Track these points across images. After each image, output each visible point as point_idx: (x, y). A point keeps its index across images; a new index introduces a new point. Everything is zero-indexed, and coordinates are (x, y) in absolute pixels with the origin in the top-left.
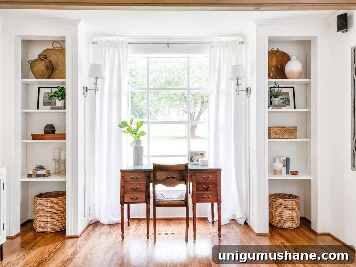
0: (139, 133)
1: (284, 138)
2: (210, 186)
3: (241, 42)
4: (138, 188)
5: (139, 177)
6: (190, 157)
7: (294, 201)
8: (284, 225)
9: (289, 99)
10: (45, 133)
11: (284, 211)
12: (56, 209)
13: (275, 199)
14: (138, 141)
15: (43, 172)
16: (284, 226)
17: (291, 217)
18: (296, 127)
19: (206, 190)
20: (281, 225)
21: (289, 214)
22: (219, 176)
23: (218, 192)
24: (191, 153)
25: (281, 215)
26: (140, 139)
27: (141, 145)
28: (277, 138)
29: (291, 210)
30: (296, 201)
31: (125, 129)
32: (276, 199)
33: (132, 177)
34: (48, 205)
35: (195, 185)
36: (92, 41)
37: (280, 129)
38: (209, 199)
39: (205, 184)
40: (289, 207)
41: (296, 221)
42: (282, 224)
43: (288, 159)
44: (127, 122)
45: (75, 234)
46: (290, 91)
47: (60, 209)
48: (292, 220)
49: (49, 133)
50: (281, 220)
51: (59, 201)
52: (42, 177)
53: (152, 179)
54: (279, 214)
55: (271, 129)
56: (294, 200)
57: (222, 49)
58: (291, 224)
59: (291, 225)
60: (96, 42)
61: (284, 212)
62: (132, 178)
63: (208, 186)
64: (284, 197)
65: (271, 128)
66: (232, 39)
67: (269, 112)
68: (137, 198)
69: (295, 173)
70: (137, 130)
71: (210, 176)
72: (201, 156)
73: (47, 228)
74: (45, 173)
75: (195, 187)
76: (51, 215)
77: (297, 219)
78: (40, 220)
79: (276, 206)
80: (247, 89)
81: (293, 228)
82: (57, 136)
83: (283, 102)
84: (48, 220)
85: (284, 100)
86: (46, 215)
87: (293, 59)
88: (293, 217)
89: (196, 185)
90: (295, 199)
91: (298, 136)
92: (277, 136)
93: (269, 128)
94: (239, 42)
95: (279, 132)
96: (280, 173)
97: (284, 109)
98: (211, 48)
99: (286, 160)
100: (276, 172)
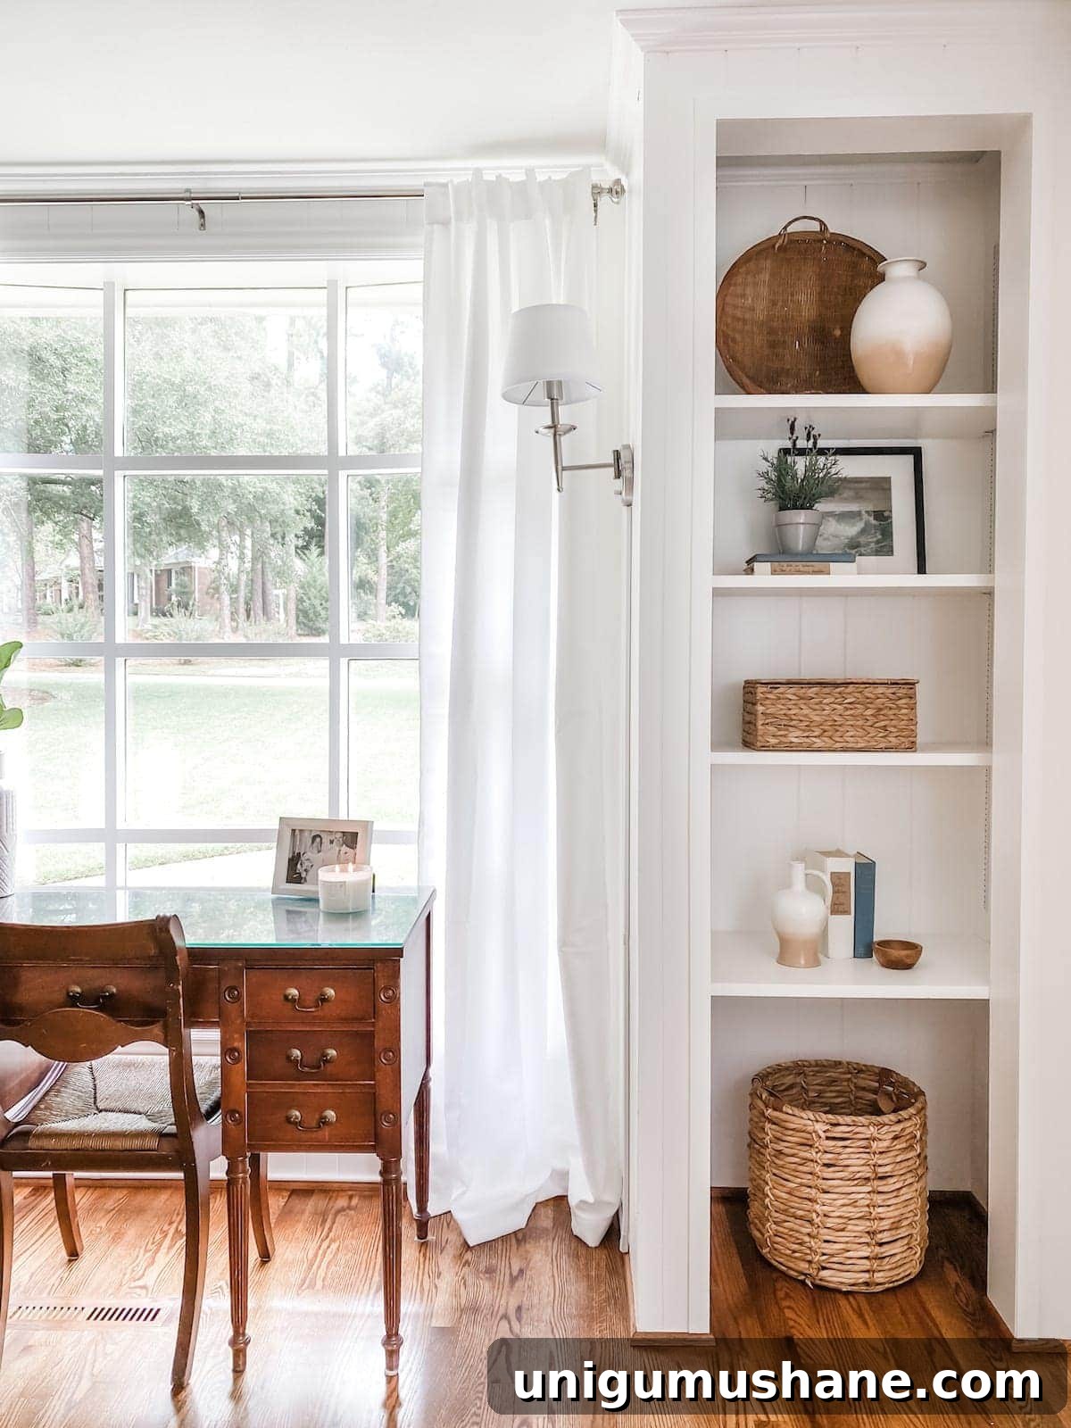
1: (838, 745)
2: (332, 1052)
3: (606, 186)
6: (287, 855)
7: (882, 1131)
8: (824, 1268)
9: (890, 517)
11: (825, 1185)
13: (775, 1109)
16: (824, 1273)
17: (864, 1226)
18: (911, 684)
19: (310, 1076)
20: (803, 1266)
21: (854, 1204)
22: (386, 987)
23: (384, 1092)
24: (296, 831)
25: (808, 1205)
28: (791, 748)
29: (868, 1179)
30: (898, 1128)
32: (781, 1111)
35: (238, 1044)
37: (813, 691)
38: (326, 1133)
39: (300, 1039)
40: (856, 1163)
41: (896, 1248)
42: (810, 1262)
43: (866, 871)
46: (898, 471)
48: (867, 1244)
50: (807, 1239)
54: (795, 1202)
55: (759, 696)
56: (885, 1119)
58: (866, 1264)
59: (868, 1271)
61: (826, 1192)
63: (322, 1051)
64: (849, 1080)
65: (760, 689)
66: (551, 168)
67: (718, 593)
69: (901, 956)
71: (331, 992)
72: (344, 848)
75: (236, 1061)
77: (903, 1232)
79: (780, 1152)
80: (617, 455)
81: (880, 1288)
83: (854, 537)
85: (860, 525)
87: (898, 271)
88: (875, 1225)
89: (243, 1046)
90: (893, 1117)
91: (923, 734)
92: (794, 737)
93: (750, 687)
94: (594, 187)
95: (805, 712)
96: (816, 952)
97: (842, 576)
98: (435, 226)
99: (849, 873)
100: (787, 951)
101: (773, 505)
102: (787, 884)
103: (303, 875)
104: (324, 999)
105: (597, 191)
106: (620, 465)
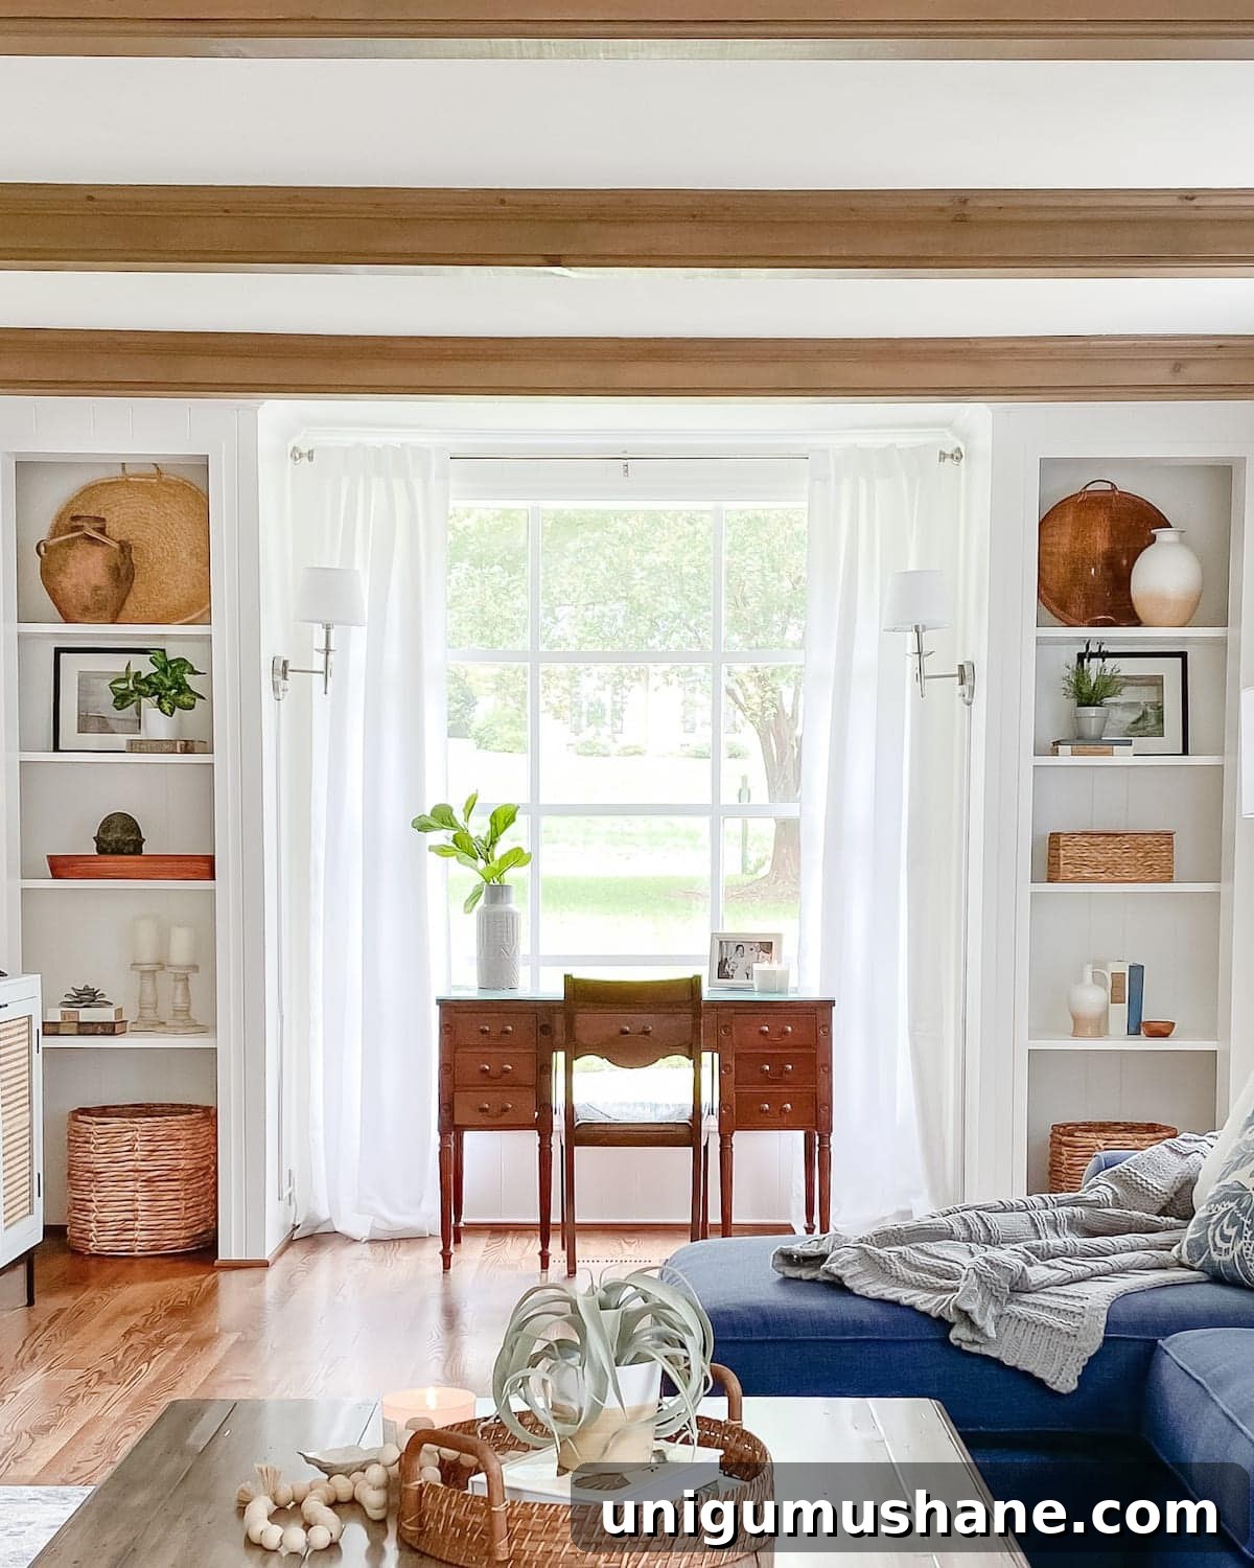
0: (503, 857)
1: (1116, 878)
2: (789, 1067)
3: (948, 452)
4: (507, 1071)
5: (510, 1028)
6: (717, 959)
9: (1162, 707)
10: (101, 851)
12: (168, 1162)
13: (1069, 1136)
14: (496, 892)
15: (106, 1015)
18: (1170, 835)
19: (773, 1082)
22: (824, 1026)
23: (822, 1092)
24: (723, 943)
26: (506, 884)
27: (510, 906)
28: (1084, 880)
31: (441, 837)
33: (482, 1027)
34: (137, 1144)
35: (729, 1062)
36: (290, 449)
37: (1099, 839)
38: (784, 1119)
39: (768, 1058)
43: (1137, 971)
44: (452, 810)
45: (252, 1256)
46: (1169, 669)
47: (183, 1163)
49: (118, 852)
51: (178, 1133)
52: (102, 1034)
53: (560, 1038)
55: (1061, 844)
57: (863, 482)
60: (311, 452)
62: (484, 1032)
63: (783, 1066)
65: (1062, 839)
66: (908, 439)
67: (1037, 769)
68: (505, 1110)
69: (1160, 1029)
70: (493, 843)
71: (789, 1028)
72: (761, 953)
73: (131, 1237)
74: (113, 1020)
75: (728, 1073)
76: (145, 1186)
78: (103, 1207)
80: (961, 667)
82: (151, 865)
83: (1134, 723)
84: (137, 1205)
85: (1139, 713)
86: (126, 1184)
87: (1164, 538)
89: (732, 1063)
91: (1177, 872)
92: (1086, 873)
93: (1054, 837)
94: (941, 453)
95: (1096, 854)
96: (1100, 1027)
97: (1122, 757)
98: (817, 483)
99: (1124, 974)
100: (1079, 1025)
101: (1074, 702)
102: (1080, 980)
103: (731, 974)
104: (786, 1033)
105: (943, 456)
106: (964, 674)
